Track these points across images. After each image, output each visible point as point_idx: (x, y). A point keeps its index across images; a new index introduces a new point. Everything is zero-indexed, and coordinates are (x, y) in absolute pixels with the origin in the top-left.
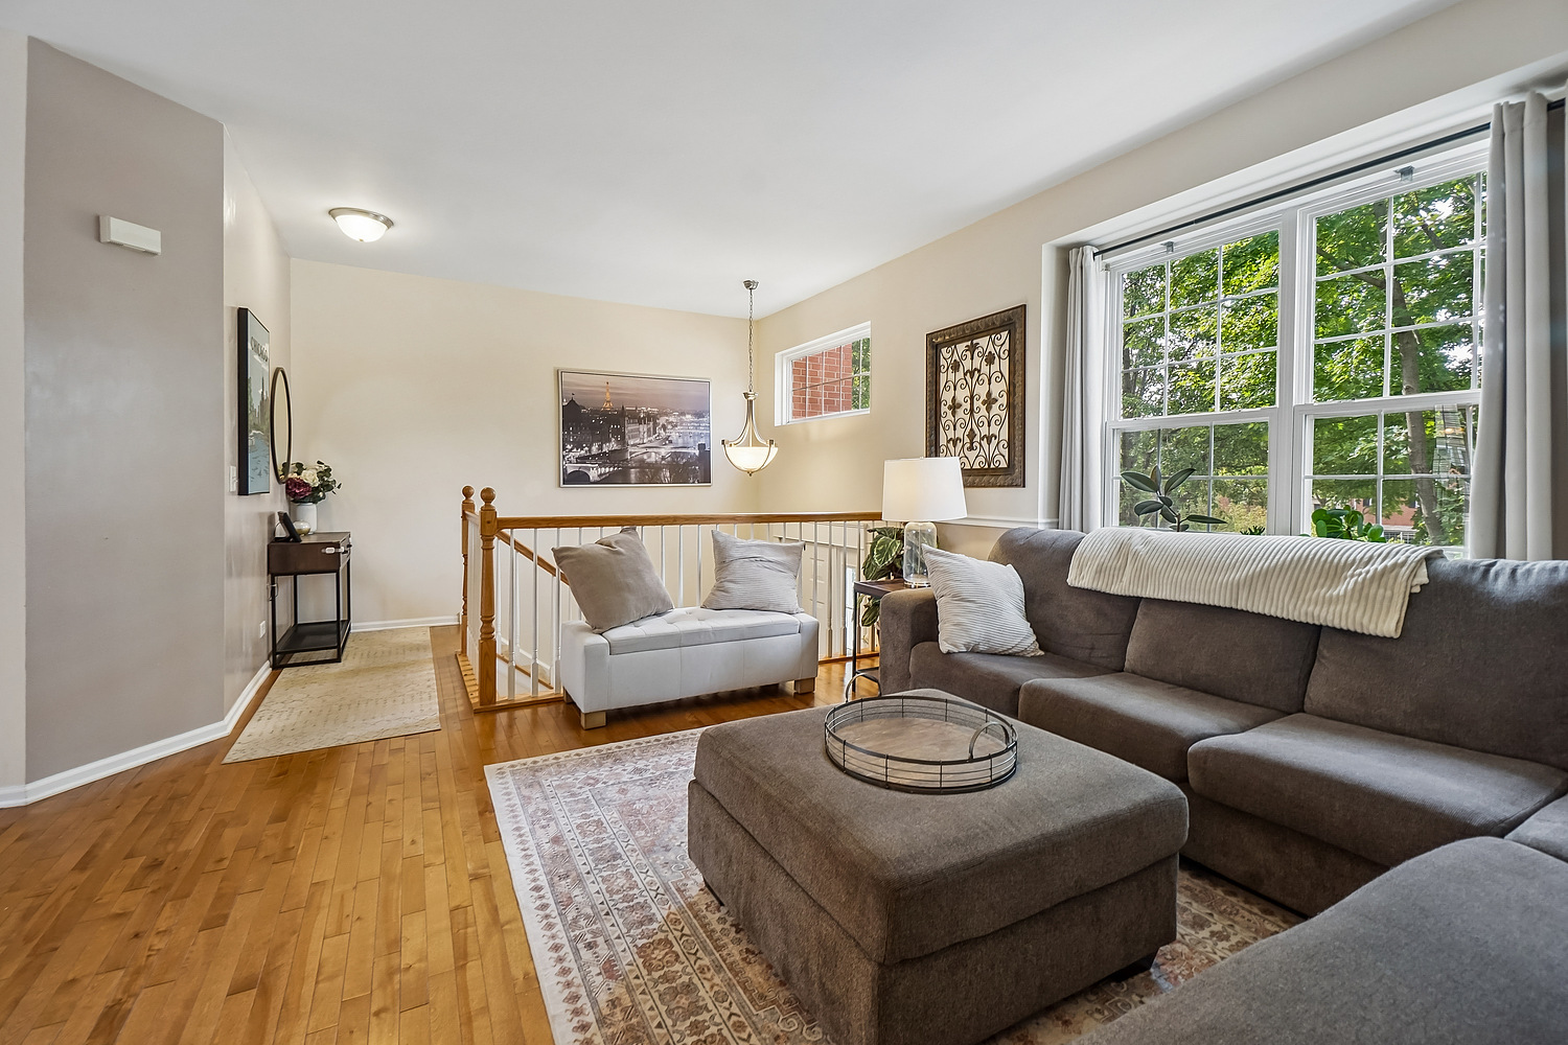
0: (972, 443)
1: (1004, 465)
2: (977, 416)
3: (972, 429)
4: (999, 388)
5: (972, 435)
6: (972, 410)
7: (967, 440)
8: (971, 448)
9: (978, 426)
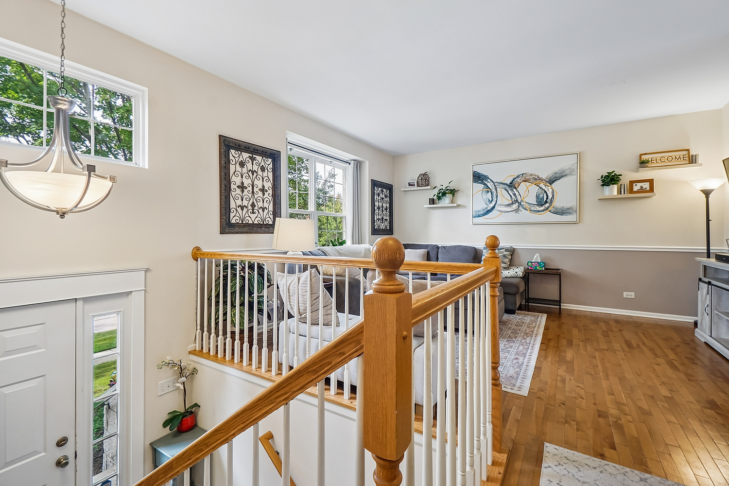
0: (253, 209)
1: (271, 223)
2: (256, 196)
3: (253, 203)
4: (268, 185)
5: (253, 205)
6: (253, 192)
7: (250, 207)
8: (253, 213)
9: (256, 201)
